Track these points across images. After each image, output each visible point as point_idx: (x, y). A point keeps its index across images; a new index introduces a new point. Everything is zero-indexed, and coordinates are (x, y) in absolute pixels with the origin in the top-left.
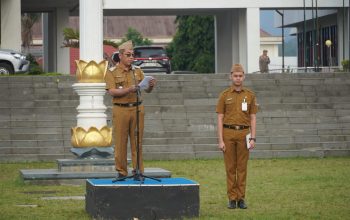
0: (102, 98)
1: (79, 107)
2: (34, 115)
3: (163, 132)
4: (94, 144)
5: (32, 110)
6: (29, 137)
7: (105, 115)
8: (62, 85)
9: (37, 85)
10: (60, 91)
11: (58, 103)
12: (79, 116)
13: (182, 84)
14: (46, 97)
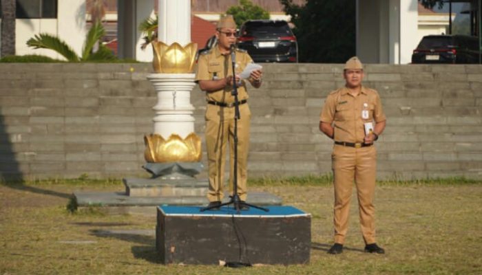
0: (187, 95)
1: (158, 107)
2: (97, 117)
3: (274, 144)
4: (175, 159)
5: (95, 110)
6: (89, 148)
7: (192, 118)
8: (137, 76)
9: (102, 76)
10: (135, 84)
11: (131, 100)
12: (156, 118)
13: (304, 78)
14: (114, 93)
